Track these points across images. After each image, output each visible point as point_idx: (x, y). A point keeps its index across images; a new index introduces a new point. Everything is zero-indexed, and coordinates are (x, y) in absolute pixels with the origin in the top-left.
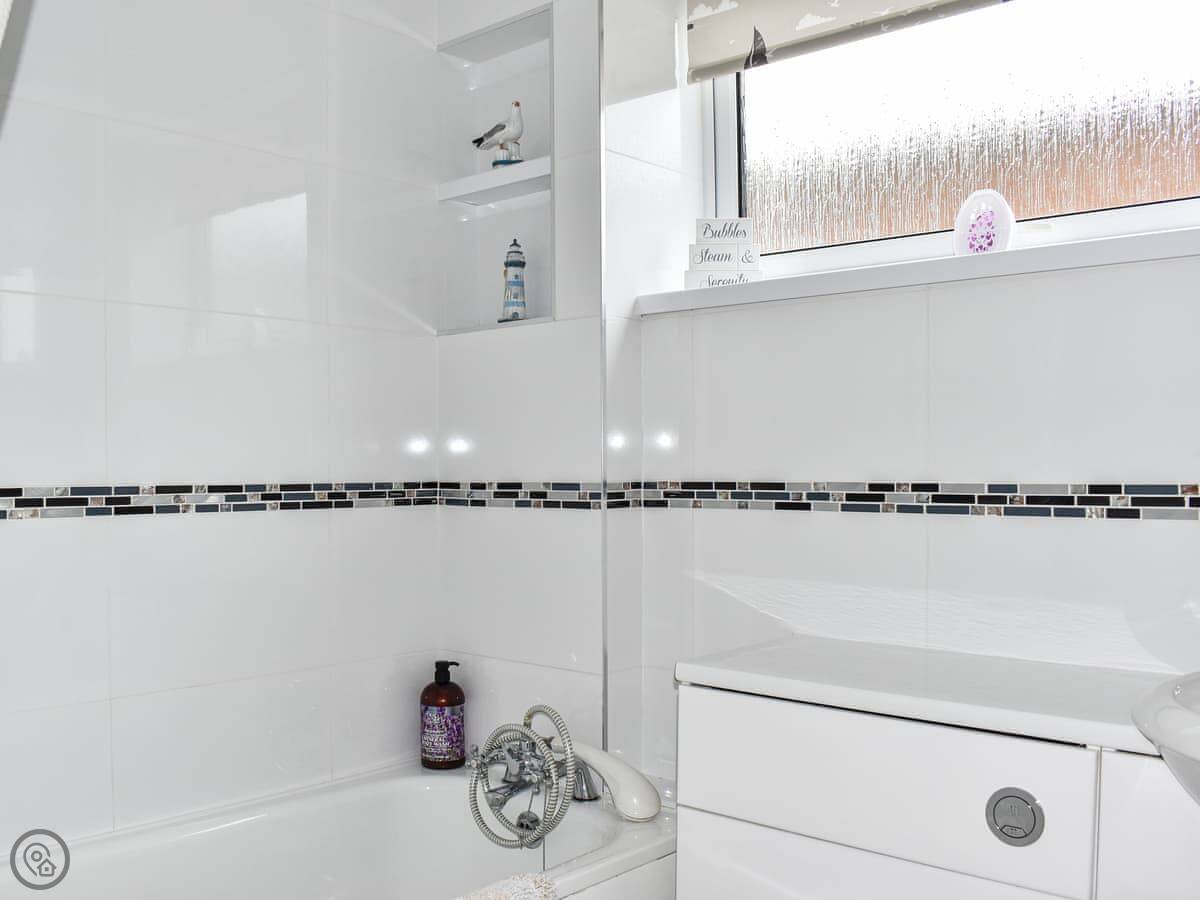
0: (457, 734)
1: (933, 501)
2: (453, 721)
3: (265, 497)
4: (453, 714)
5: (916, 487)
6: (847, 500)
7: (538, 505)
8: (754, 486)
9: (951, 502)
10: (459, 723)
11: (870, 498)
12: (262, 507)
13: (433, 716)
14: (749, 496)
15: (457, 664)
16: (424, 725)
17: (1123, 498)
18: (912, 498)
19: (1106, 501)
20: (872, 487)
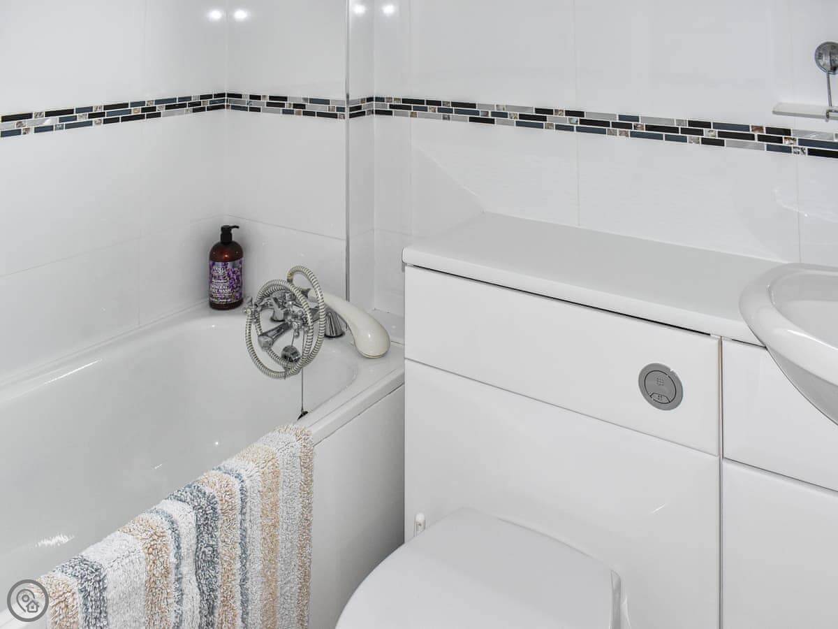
0: (237, 283)
1: (580, 124)
2: (234, 273)
3: (91, 116)
4: (234, 267)
5: (569, 113)
6: (520, 118)
7: (298, 114)
8: (454, 104)
9: (593, 125)
10: (239, 273)
11: (536, 118)
12: (90, 124)
13: (219, 269)
14: (450, 111)
15: (237, 227)
16: (212, 276)
17: (712, 131)
18: (566, 121)
19: (701, 133)
20: (538, 110)
